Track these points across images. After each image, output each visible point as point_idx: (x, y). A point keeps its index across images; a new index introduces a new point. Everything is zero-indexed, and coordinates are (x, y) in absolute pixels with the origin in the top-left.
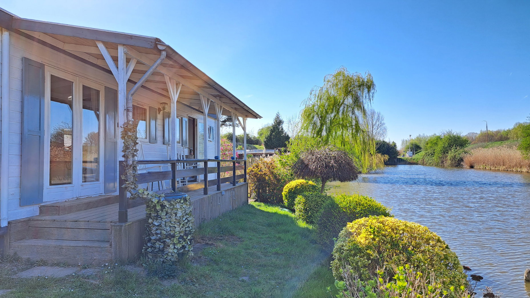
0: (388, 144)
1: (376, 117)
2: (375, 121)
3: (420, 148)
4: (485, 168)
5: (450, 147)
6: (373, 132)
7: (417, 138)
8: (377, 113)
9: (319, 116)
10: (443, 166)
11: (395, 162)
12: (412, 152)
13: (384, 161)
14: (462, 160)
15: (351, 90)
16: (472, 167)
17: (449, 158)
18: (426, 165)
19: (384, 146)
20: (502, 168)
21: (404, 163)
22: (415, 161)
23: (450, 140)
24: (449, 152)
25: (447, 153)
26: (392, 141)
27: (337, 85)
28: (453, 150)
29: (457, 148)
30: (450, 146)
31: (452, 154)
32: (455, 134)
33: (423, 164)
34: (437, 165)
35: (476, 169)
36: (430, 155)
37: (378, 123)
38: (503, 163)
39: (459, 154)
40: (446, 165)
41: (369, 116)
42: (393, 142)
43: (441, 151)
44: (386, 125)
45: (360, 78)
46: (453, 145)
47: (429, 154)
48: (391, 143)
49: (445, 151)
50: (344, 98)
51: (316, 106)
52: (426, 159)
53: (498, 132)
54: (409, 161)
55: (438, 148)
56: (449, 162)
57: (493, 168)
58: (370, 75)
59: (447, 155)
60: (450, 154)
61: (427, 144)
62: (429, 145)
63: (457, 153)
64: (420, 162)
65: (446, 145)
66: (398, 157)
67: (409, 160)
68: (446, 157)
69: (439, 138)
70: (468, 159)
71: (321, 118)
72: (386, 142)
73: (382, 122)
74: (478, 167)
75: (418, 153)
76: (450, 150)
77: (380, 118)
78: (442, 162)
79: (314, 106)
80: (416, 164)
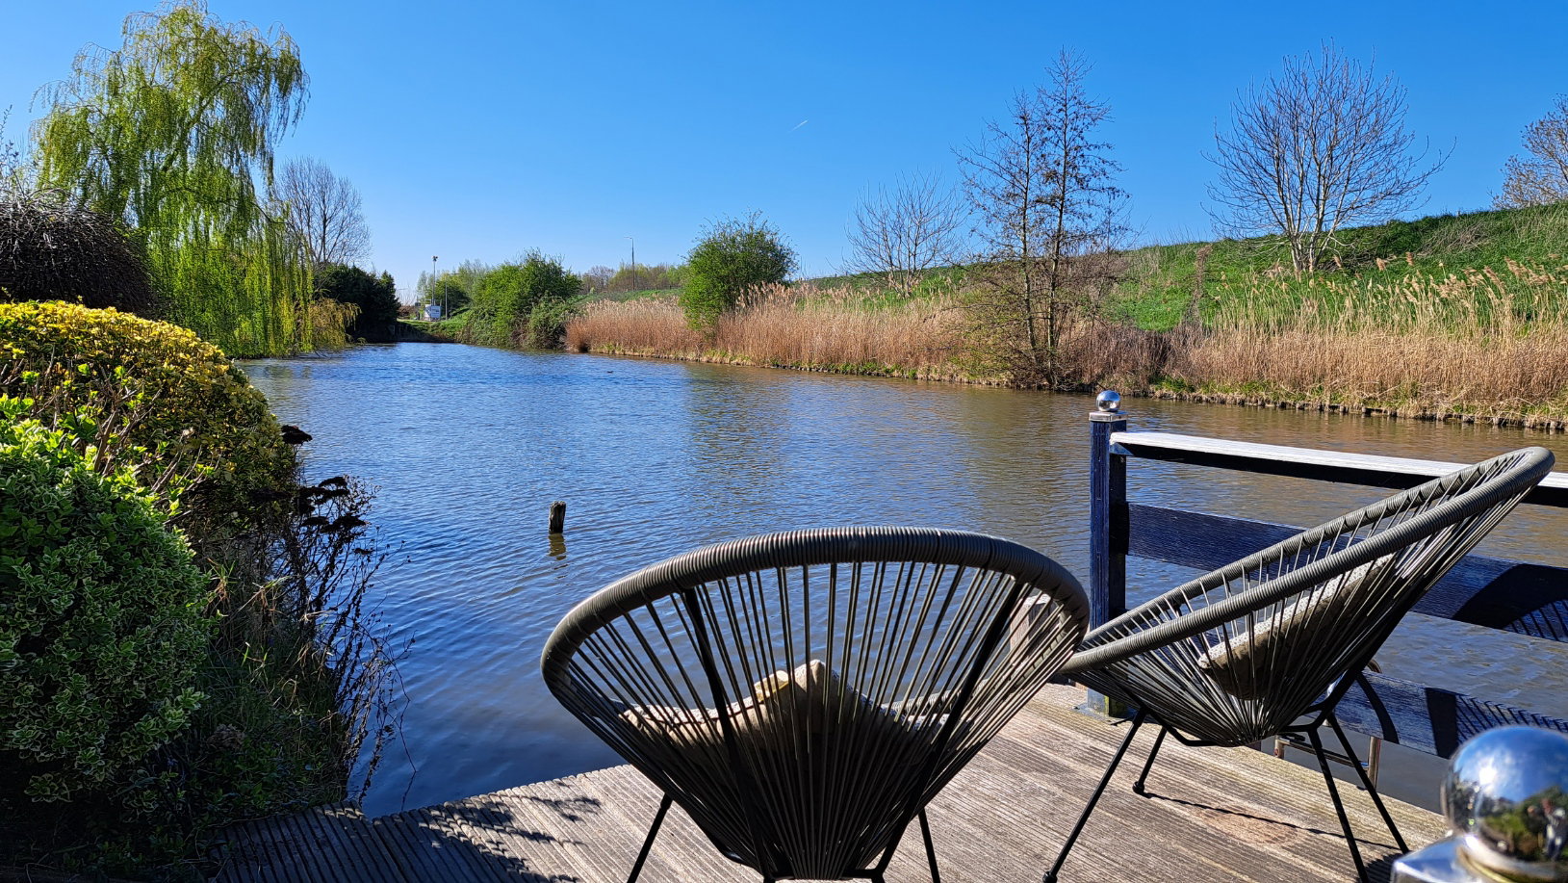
0: (369, 280)
1: (335, 193)
2: (333, 207)
3: (467, 300)
4: (613, 351)
5: (536, 295)
6: (327, 239)
7: (461, 270)
8: (340, 181)
9: (109, 153)
10: (516, 347)
11: (389, 333)
12: (439, 308)
13: (345, 322)
14: (561, 330)
15: (223, 79)
16: (584, 349)
17: (531, 325)
18: (474, 343)
19: (355, 284)
20: (648, 351)
21: (416, 338)
22: (447, 334)
23: (536, 276)
24: (534, 310)
25: (529, 311)
26: (382, 272)
27: (171, 53)
28: (542, 305)
29: (550, 300)
30: (536, 292)
31: (540, 316)
32: (548, 261)
33: (467, 341)
34: (502, 345)
35: (595, 353)
36: (487, 315)
37: (341, 214)
38: (651, 339)
39: (557, 315)
40: (524, 344)
41: (314, 187)
42: (385, 273)
43: (514, 305)
44: (366, 222)
45: (257, 45)
46: (543, 292)
47: (484, 314)
48: (379, 276)
49: (523, 306)
50: (201, 103)
51: (96, 116)
52: (476, 327)
53: (660, 270)
54: (431, 333)
55: (507, 298)
56: (532, 336)
57: (629, 353)
58: (289, 40)
59: (528, 316)
60: (536, 316)
61: (484, 287)
62: (489, 289)
63: (552, 312)
64: (459, 335)
65: (527, 290)
66: (398, 320)
67: (430, 330)
68: (526, 321)
69: (512, 271)
70: (576, 328)
71: (114, 159)
72: (363, 274)
73: (356, 212)
74: (598, 350)
75: (461, 312)
76: (537, 302)
77: (350, 199)
78: (516, 335)
79: (86, 113)
80: (451, 341)
